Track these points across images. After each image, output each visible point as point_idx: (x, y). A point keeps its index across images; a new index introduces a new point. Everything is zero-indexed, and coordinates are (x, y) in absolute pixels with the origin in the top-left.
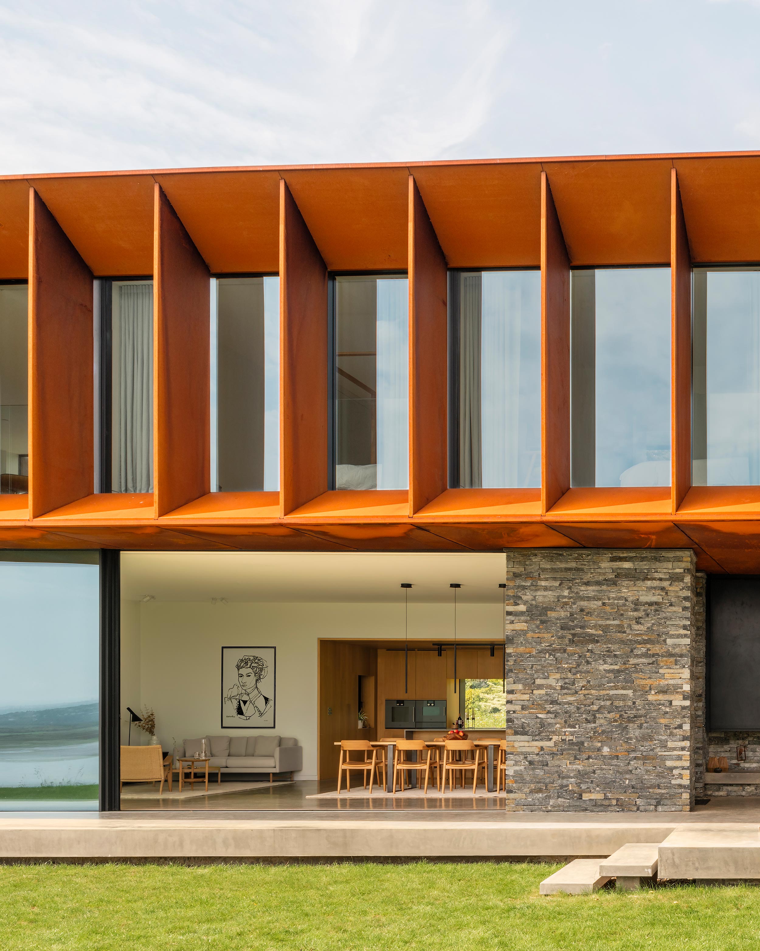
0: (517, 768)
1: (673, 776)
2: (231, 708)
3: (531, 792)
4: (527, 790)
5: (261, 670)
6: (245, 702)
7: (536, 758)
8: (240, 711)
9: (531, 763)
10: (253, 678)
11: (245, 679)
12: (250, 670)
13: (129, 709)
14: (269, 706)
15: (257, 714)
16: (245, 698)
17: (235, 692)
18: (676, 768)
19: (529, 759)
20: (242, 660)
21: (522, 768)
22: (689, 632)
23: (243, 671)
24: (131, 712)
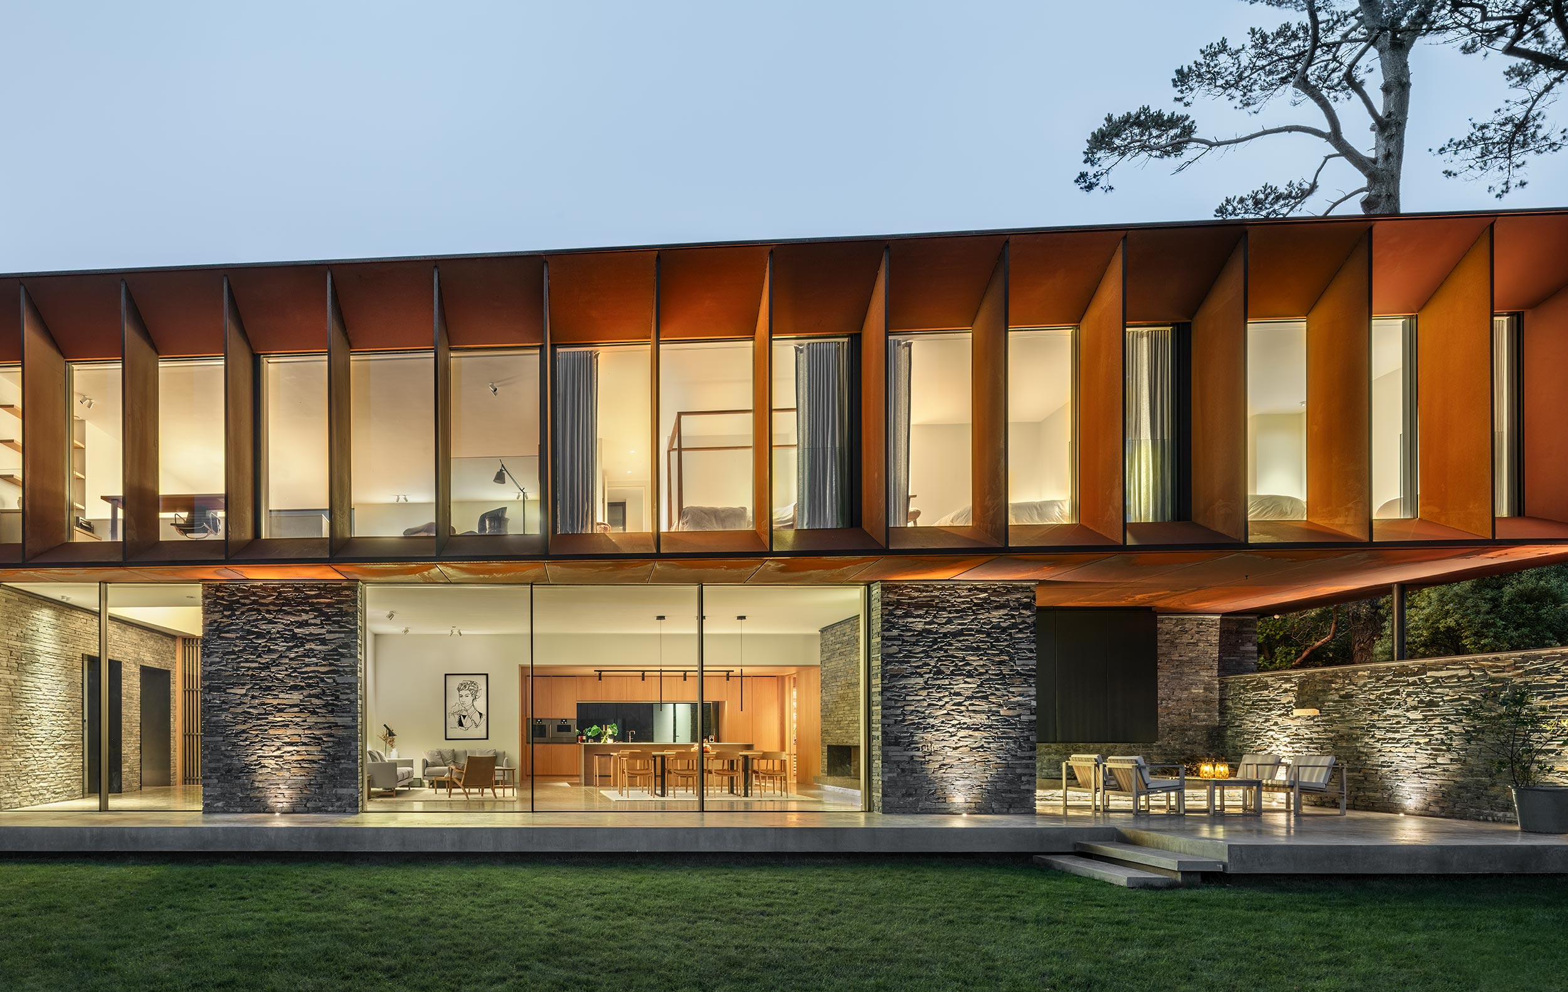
0: (891, 775)
1: (1023, 782)
2: (453, 720)
3: (903, 795)
4: (899, 794)
5: (477, 691)
6: (464, 717)
7: (907, 766)
8: (461, 724)
9: (903, 770)
10: (470, 698)
11: (464, 698)
12: (468, 692)
13: (385, 725)
14: (482, 719)
15: (474, 725)
16: (464, 713)
17: (456, 709)
18: (1025, 775)
19: (901, 767)
20: (462, 684)
21: (895, 775)
22: (1035, 655)
23: (463, 693)
24: (388, 728)
